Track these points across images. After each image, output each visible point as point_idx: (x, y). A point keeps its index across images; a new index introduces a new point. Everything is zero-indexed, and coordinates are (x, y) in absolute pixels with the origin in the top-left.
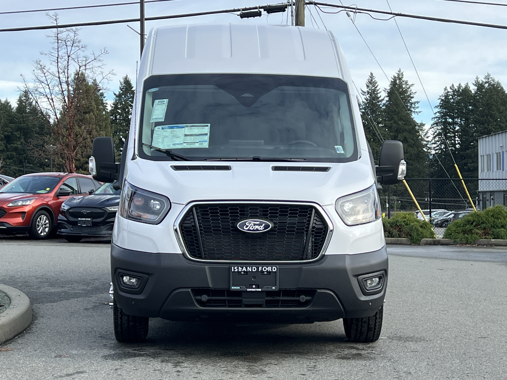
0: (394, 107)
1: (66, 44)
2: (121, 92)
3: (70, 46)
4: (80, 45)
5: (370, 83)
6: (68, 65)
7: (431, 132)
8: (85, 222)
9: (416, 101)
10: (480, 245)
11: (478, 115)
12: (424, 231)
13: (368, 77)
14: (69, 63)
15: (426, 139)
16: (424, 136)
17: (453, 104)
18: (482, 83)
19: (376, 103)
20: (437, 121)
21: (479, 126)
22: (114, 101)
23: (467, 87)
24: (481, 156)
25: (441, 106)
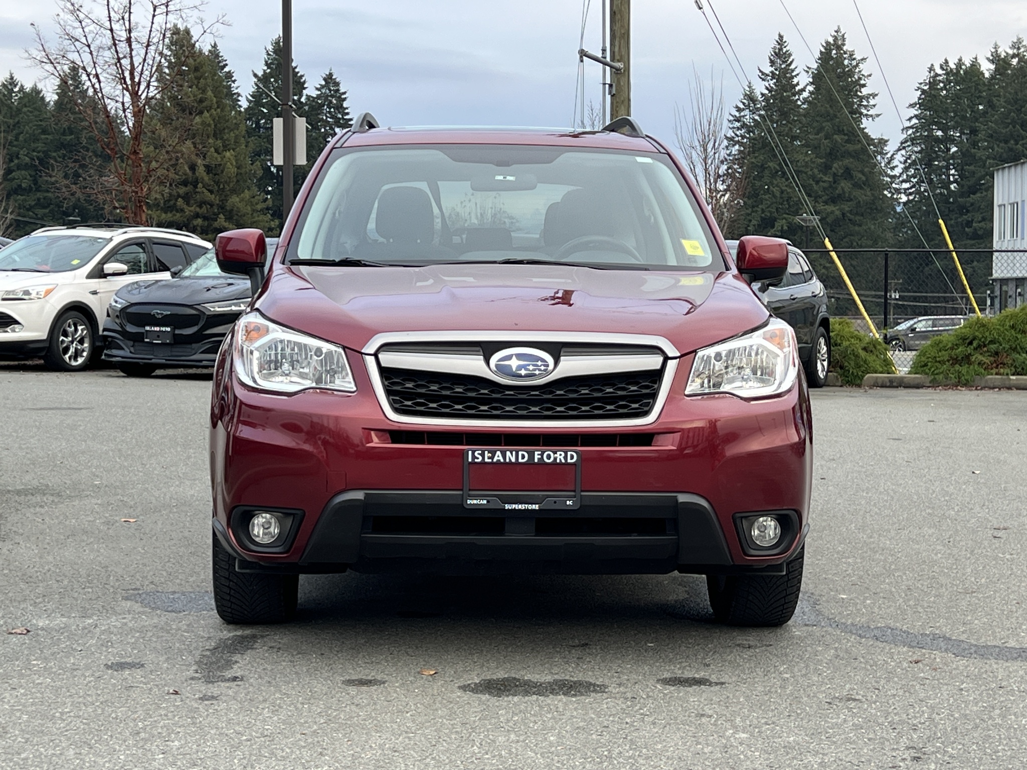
0: (826, 105)
2: (269, 70)
5: (777, 55)
6: (131, 4)
7: (899, 158)
8: (158, 335)
9: (870, 93)
10: (985, 387)
11: (996, 122)
12: (871, 358)
13: (773, 43)
15: (889, 172)
16: (886, 166)
17: (947, 100)
18: (1005, 57)
19: (789, 96)
20: (913, 136)
21: (998, 146)
22: (253, 90)
23: (975, 65)
24: (1000, 206)
25: (922, 105)
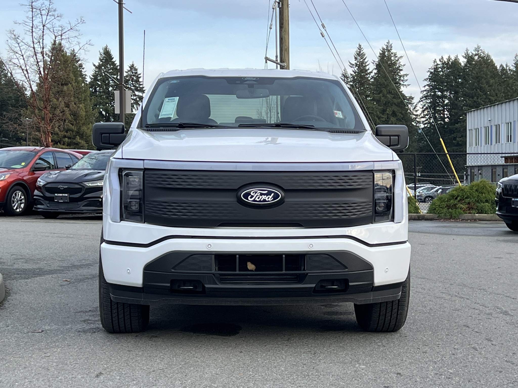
0: (383, 80)
1: (41, 13)
2: (101, 63)
3: (45, 15)
4: (56, 13)
5: (358, 55)
6: (43, 35)
7: (420, 106)
8: (62, 198)
9: (405, 73)
10: (464, 220)
11: (467, 88)
14: (44, 33)
15: (415, 113)
16: (413, 110)
17: (443, 76)
18: (472, 55)
19: (365, 75)
20: (426, 95)
21: (469, 99)
22: (93, 73)
23: (456, 59)
24: (470, 130)
25: (431, 79)
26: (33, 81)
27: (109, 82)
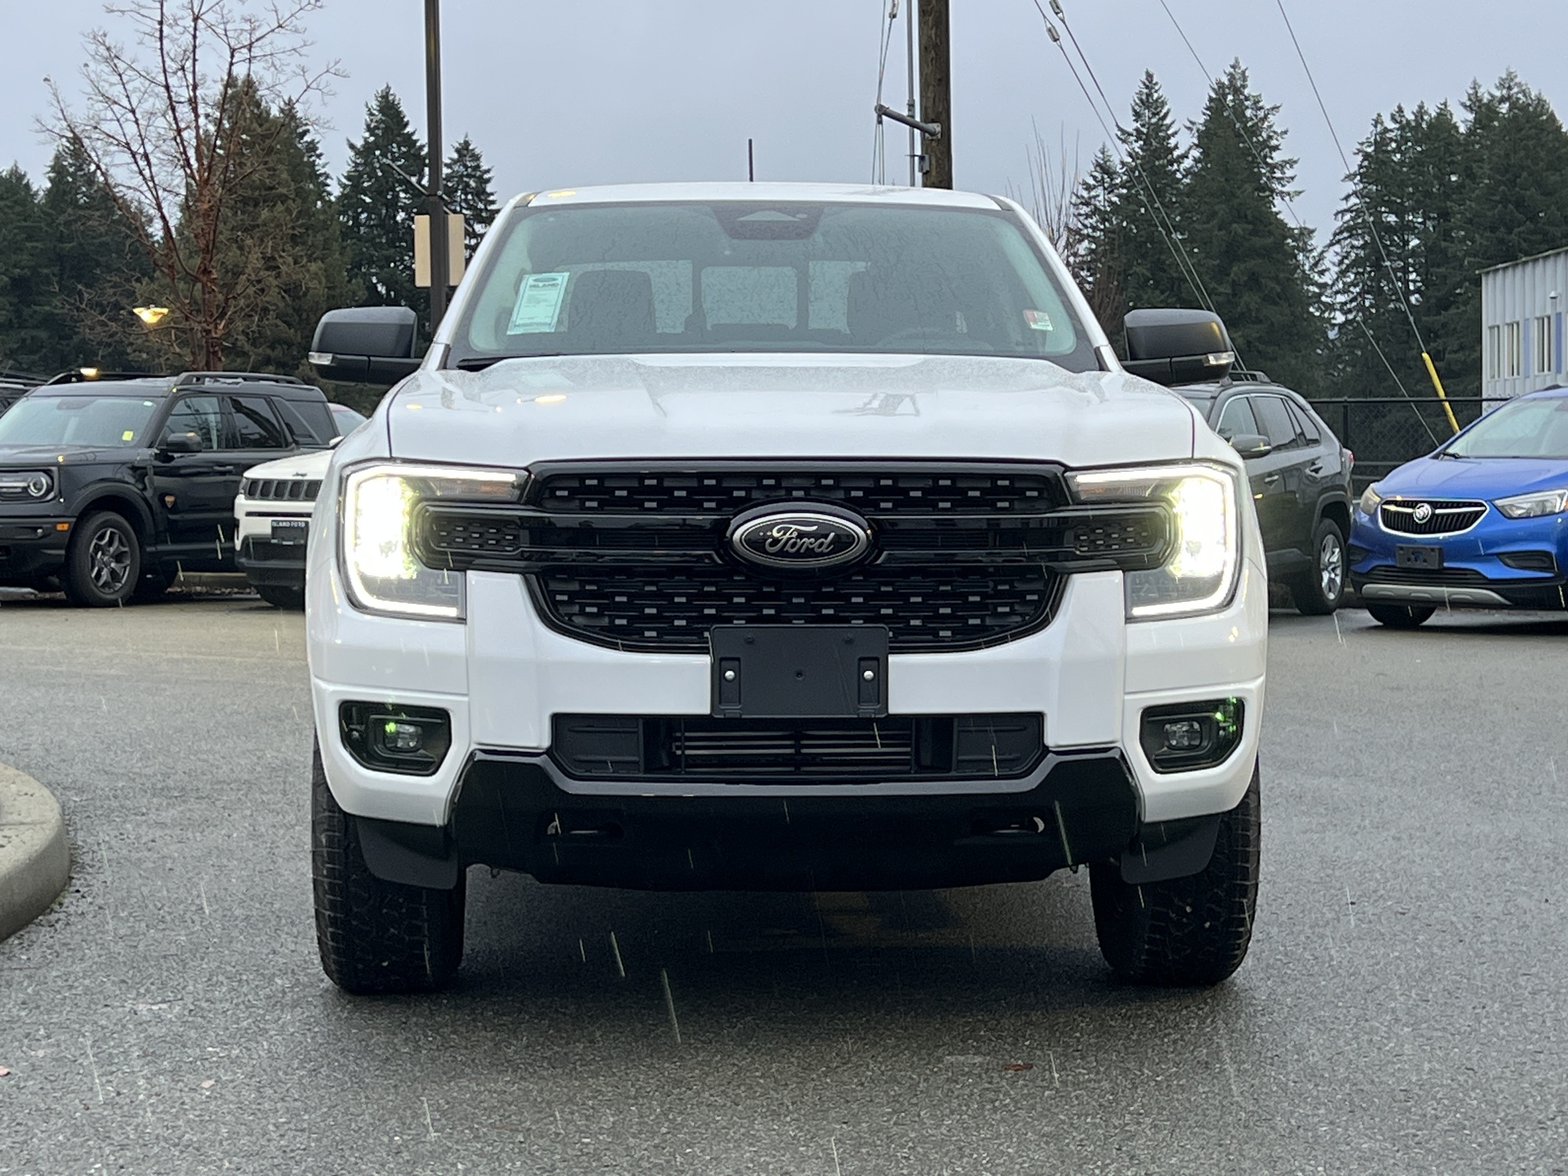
0: (1219, 179)
2: (372, 139)
5: (1144, 104)
6: (195, 47)
7: (1331, 257)
9: (1286, 159)
11: (1477, 201)
13: (1137, 86)
14: (198, 42)
15: (1316, 277)
16: (1311, 269)
17: (1402, 167)
18: (1490, 101)
19: (1164, 166)
20: (1352, 223)
21: (1482, 236)
22: (349, 168)
23: (1443, 116)
24: (1491, 328)
25: (1365, 176)
26: (165, 190)
27: (396, 197)
